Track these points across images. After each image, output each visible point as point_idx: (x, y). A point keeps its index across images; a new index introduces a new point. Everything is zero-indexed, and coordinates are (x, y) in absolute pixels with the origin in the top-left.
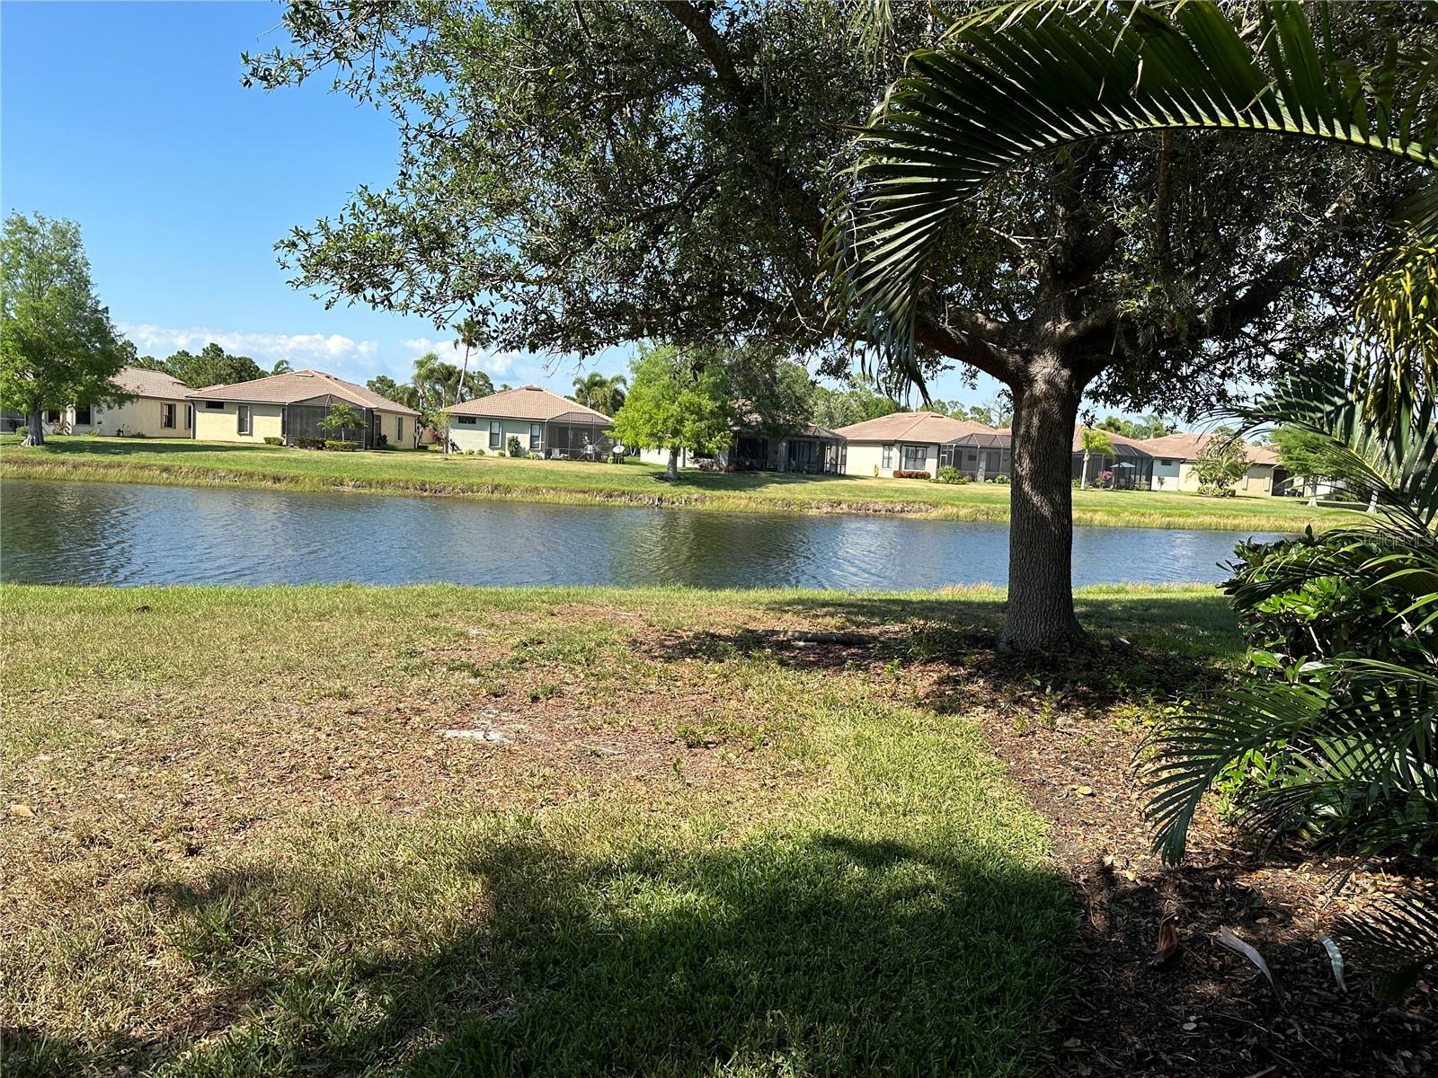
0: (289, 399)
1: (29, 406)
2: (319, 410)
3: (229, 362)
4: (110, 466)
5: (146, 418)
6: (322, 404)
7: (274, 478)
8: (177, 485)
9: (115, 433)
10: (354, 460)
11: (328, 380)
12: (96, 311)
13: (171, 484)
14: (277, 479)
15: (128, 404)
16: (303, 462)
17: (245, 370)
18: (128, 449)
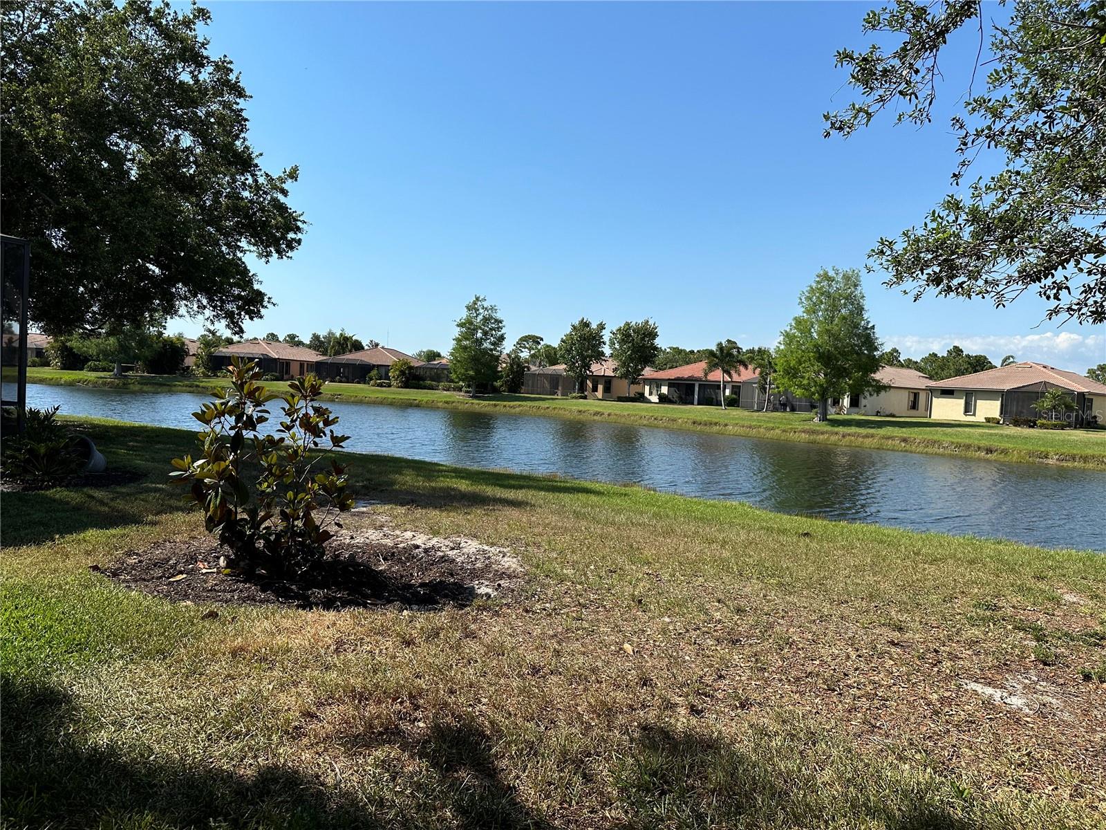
0: (1007, 387)
1: (819, 395)
2: (1034, 395)
3: (967, 359)
4: (867, 436)
5: (897, 403)
6: (1036, 390)
7: (987, 450)
8: (911, 452)
9: (875, 413)
10: (1061, 438)
11: (1044, 370)
12: (867, 328)
13: (906, 451)
14: (989, 451)
15: (883, 393)
16: (1014, 437)
17: (979, 364)
18: (880, 425)
